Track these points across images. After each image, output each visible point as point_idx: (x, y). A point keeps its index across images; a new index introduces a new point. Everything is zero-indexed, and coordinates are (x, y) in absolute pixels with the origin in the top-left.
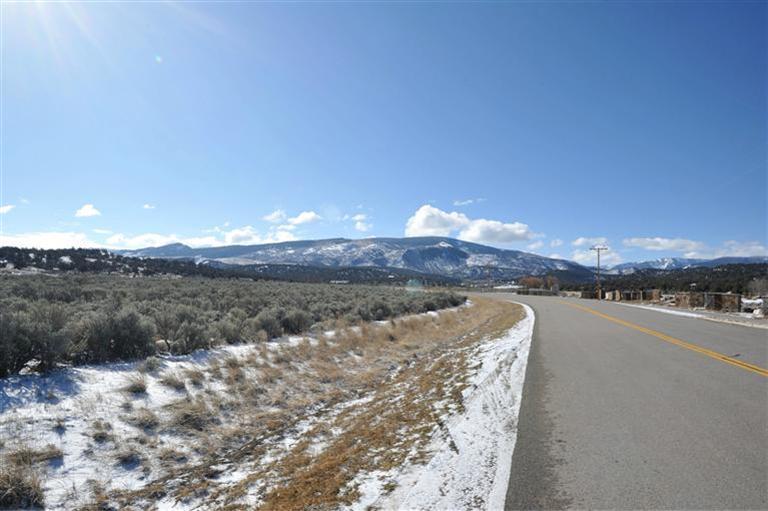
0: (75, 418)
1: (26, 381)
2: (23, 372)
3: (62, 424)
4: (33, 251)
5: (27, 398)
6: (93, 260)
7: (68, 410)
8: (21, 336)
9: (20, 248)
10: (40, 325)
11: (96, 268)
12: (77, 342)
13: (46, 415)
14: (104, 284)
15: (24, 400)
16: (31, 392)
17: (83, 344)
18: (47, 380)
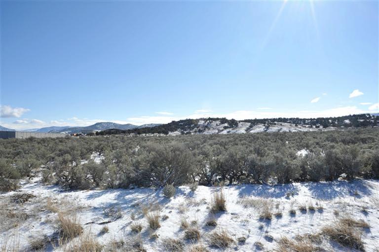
0: (372, 208)
1: (341, 184)
2: (339, 179)
3: (366, 210)
4: (331, 118)
5: (345, 193)
6: (362, 121)
7: (367, 203)
8: (337, 161)
9: (324, 117)
10: (347, 156)
11: (364, 125)
12: (366, 166)
13: (355, 203)
14: (372, 133)
15: (343, 193)
16: (346, 190)
17: (369, 167)
18: (353, 185)
